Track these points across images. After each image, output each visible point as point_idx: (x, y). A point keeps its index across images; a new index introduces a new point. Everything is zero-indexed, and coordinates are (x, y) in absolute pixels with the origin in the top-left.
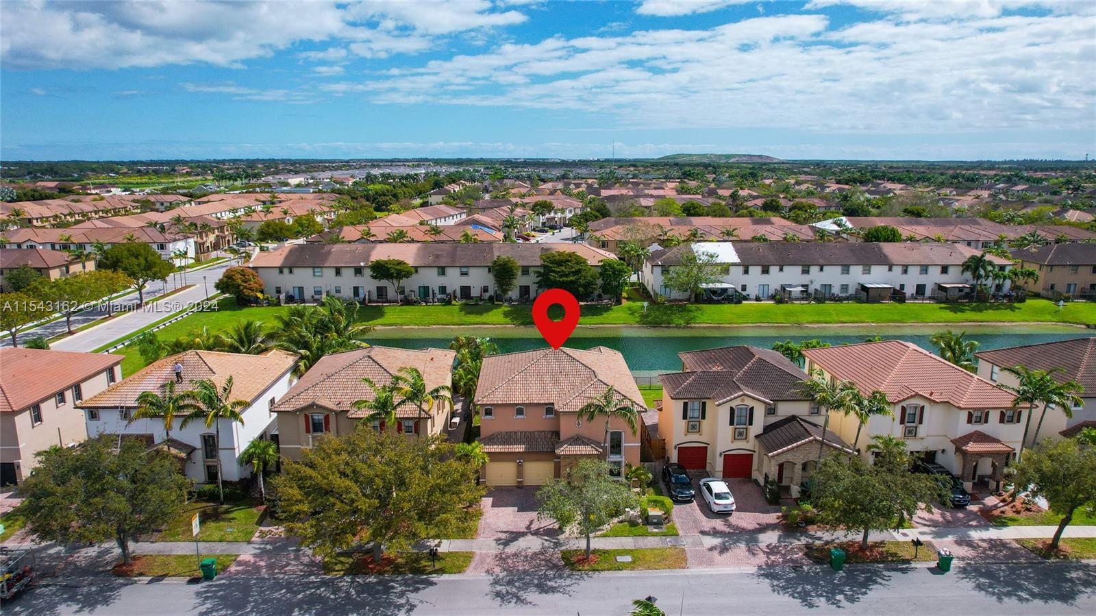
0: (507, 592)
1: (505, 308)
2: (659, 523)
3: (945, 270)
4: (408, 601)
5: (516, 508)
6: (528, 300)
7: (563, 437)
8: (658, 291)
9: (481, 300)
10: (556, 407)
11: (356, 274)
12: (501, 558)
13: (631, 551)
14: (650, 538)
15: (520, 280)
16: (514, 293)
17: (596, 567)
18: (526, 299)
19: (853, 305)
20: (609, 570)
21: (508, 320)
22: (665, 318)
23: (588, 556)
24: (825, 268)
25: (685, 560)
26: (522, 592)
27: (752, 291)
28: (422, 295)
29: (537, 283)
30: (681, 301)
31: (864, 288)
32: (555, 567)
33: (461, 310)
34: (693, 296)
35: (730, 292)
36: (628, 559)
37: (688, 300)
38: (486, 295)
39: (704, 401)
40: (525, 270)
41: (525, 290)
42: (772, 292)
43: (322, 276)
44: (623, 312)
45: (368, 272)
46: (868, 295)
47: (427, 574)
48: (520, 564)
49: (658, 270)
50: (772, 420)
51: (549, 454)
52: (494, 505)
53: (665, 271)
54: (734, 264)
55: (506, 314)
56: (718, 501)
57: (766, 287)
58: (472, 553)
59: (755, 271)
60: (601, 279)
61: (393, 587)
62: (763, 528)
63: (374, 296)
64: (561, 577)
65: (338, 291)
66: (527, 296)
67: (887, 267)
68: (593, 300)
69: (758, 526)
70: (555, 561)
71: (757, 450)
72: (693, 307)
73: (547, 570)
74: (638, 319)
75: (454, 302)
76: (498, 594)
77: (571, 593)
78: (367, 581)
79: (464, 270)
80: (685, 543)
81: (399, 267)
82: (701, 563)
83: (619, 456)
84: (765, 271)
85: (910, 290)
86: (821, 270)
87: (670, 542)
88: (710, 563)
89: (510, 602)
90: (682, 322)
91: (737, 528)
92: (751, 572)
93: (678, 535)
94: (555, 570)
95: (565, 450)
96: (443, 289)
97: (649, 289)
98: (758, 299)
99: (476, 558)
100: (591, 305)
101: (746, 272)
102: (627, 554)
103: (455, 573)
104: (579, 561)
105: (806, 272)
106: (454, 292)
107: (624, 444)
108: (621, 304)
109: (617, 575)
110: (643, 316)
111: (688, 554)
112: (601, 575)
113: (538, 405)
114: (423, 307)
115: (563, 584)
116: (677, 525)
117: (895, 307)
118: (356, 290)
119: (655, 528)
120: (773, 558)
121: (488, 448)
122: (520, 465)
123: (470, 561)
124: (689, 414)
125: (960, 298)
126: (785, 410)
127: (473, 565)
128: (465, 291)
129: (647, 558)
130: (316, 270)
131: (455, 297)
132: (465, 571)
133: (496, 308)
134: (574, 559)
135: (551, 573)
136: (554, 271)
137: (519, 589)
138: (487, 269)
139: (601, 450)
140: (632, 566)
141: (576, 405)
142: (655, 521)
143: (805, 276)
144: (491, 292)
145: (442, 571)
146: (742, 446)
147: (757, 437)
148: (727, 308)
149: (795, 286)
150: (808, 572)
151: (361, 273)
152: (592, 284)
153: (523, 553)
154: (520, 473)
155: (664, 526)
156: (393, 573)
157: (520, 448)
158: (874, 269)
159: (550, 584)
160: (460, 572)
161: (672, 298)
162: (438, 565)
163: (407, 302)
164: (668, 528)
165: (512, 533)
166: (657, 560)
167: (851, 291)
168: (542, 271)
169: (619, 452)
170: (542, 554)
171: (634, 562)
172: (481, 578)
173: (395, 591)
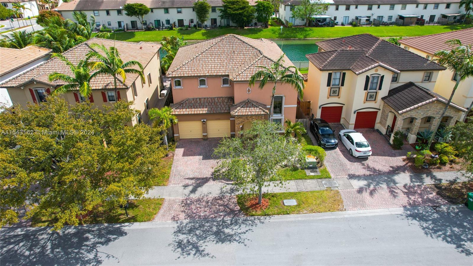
0: (188, 242)
1: (203, 31)
2: (313, 168)
3: (448, 6)
4: (96, 256)
5: (201, 157)
6: (216, 26)
7: (236, 102)
8: (288, 20)
9: (190, 27)
10: (231, 77)
11: (118, 14)
12: (186, 204)
13: (295, 194)
14: (308, 181)
15: (211, 15)
16: (208, 23)
17: (267, 211)
18: (215, 26)
19: (395, 27)
20: (278, 214)
21: (204, 37)
22: (293, 35)
23: (260, 200)
24: (381, 6)
25: (340, 201)
26: (202, 242)
27: (339, 20)
28: (157, 26)
29: (220, 16)
30: (301, 26)
31: (401, 17)
32: (232, 212)
33: (178, 32)
34: (308, 23)
35: (328, 20)
36: (293, 202)
37: (305, 25)
38: (192, 25)
39: (344, 72)
40: (214, 9)
41: (214, 21)
42: (350, 20)
43: (99, 16)
44: (269, 32)
45: (124, 12)
46: (404, 21)
47: (120, 223)
48: (202, 209)
49: (288, 8)
50: (396, 85)
51: (227, 115)
52: (184, 155)
53: (292, 8)
54: (331, 4)
55: (203, 34)
56: (358, 149)
57: (347, 18)
58: (163, 200)
59: (342, 8)
60: (257, 13)
61: (87, 239)
62: (396, 170)
63: (130, 26)
64: (236, 223)
65: (110, 25)
66: (215, 24)
67: (415, 5)
68: (252, 26)
69: (391, 169)
70: (232, 206)
71: (381, 108)
72: (308, 29)
73: (225, 216)
74: (277, 36)
75: (174, 28)
76: (180, 244)
77: (246, 242)
78: (67, 232)
79: (179, 10)
80: (337, 185)
81: (140, 8)
82: (355, 206)
83: (280, 115)
84: (348, 8)
85: (427, 18)
86: (379, 7)
87: (326, 184)
88: (363, 205)
89: (189, 254)
90: (302, 37)
91: (374, 170)
92: (400, 213)
93: (330, 178)
94: (232, 216)
95: (238, 112)
96: (168, 22)
97: (283, 20)
98: (343, 25)
99: (166, 204)
100: (251, 29)
101: (337, 9)
102: (292, 198)
103: (145, 221)
104: (252, 206)
105: (370, 9)
106: (174, 23)
107: (284, 106)
108: (268, 27)
109: (285, 220)
110: (280, 34)
111: (343, 196)
112: (271, 220)
113: (217, 76)
114: (157, 32)
115: (239, 231)
116: (328, 169)
117: (419, 28)
118: (119, 23)
119: (311, 172)
120: (413, 198)
121: (178, 112)
122: (204, 123)
123: (159, 208)
124: (332, 83)
125: (455, 22)
126: (405, 78)
127: (161, 211)
128: (181, 22)
129: (309, 201)
130: (96, 12)
131: (175, 26)
132: (154, 219)
133: (198, 31)
134: (248, 204)
135: (228, 219)
136: (230, 8)
137: (199, 237)
138: (192, 9)
139: (267, 111)
140: (297, 209)
141: (247, 76)
142: (311, 166)
143: (370, 11)
144: (195, 23)
145: (134, 219)
146: (371, 106)
147: (383, 99)
148: (326, 29)
149: (363, 17)
150: (448, 213)
151: (121, 13)
152: (251, 16)
153: (205, 199)
154: (205, 129)
155: (318, 170)
156: (91, 223)
157: (204, 111)
158: (408, 6)
159: (227, 231)
160: (149, 220)
161: (296, 24)
162: (131, 213)
163: (148, 29)
164: (321, 171)
165: (198, 179)
166: (318, 202)
167: (394, 20)
168: (223, 9)
169: (280, 112)
170: (221, 199)
171: (298, 205)
172: (167, 226)
173: (88, 243)
